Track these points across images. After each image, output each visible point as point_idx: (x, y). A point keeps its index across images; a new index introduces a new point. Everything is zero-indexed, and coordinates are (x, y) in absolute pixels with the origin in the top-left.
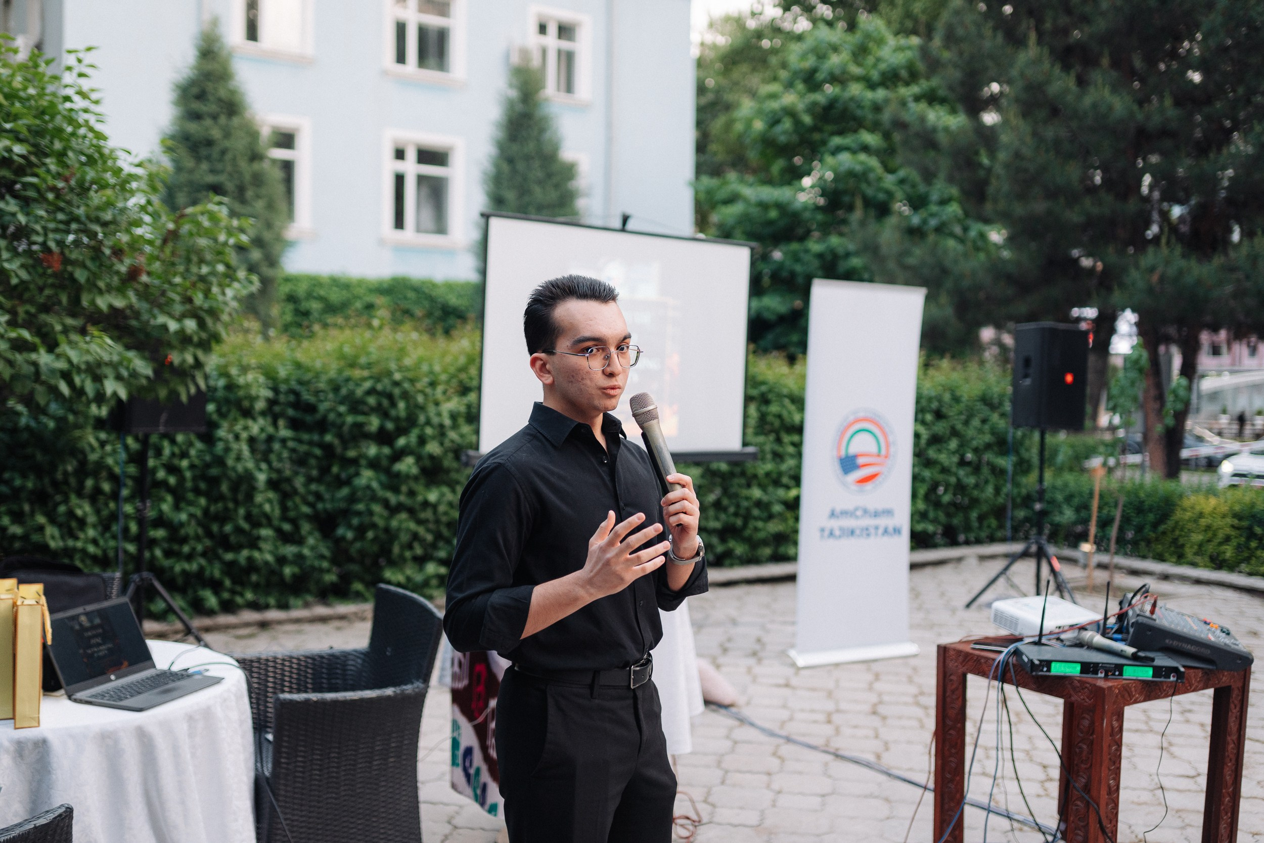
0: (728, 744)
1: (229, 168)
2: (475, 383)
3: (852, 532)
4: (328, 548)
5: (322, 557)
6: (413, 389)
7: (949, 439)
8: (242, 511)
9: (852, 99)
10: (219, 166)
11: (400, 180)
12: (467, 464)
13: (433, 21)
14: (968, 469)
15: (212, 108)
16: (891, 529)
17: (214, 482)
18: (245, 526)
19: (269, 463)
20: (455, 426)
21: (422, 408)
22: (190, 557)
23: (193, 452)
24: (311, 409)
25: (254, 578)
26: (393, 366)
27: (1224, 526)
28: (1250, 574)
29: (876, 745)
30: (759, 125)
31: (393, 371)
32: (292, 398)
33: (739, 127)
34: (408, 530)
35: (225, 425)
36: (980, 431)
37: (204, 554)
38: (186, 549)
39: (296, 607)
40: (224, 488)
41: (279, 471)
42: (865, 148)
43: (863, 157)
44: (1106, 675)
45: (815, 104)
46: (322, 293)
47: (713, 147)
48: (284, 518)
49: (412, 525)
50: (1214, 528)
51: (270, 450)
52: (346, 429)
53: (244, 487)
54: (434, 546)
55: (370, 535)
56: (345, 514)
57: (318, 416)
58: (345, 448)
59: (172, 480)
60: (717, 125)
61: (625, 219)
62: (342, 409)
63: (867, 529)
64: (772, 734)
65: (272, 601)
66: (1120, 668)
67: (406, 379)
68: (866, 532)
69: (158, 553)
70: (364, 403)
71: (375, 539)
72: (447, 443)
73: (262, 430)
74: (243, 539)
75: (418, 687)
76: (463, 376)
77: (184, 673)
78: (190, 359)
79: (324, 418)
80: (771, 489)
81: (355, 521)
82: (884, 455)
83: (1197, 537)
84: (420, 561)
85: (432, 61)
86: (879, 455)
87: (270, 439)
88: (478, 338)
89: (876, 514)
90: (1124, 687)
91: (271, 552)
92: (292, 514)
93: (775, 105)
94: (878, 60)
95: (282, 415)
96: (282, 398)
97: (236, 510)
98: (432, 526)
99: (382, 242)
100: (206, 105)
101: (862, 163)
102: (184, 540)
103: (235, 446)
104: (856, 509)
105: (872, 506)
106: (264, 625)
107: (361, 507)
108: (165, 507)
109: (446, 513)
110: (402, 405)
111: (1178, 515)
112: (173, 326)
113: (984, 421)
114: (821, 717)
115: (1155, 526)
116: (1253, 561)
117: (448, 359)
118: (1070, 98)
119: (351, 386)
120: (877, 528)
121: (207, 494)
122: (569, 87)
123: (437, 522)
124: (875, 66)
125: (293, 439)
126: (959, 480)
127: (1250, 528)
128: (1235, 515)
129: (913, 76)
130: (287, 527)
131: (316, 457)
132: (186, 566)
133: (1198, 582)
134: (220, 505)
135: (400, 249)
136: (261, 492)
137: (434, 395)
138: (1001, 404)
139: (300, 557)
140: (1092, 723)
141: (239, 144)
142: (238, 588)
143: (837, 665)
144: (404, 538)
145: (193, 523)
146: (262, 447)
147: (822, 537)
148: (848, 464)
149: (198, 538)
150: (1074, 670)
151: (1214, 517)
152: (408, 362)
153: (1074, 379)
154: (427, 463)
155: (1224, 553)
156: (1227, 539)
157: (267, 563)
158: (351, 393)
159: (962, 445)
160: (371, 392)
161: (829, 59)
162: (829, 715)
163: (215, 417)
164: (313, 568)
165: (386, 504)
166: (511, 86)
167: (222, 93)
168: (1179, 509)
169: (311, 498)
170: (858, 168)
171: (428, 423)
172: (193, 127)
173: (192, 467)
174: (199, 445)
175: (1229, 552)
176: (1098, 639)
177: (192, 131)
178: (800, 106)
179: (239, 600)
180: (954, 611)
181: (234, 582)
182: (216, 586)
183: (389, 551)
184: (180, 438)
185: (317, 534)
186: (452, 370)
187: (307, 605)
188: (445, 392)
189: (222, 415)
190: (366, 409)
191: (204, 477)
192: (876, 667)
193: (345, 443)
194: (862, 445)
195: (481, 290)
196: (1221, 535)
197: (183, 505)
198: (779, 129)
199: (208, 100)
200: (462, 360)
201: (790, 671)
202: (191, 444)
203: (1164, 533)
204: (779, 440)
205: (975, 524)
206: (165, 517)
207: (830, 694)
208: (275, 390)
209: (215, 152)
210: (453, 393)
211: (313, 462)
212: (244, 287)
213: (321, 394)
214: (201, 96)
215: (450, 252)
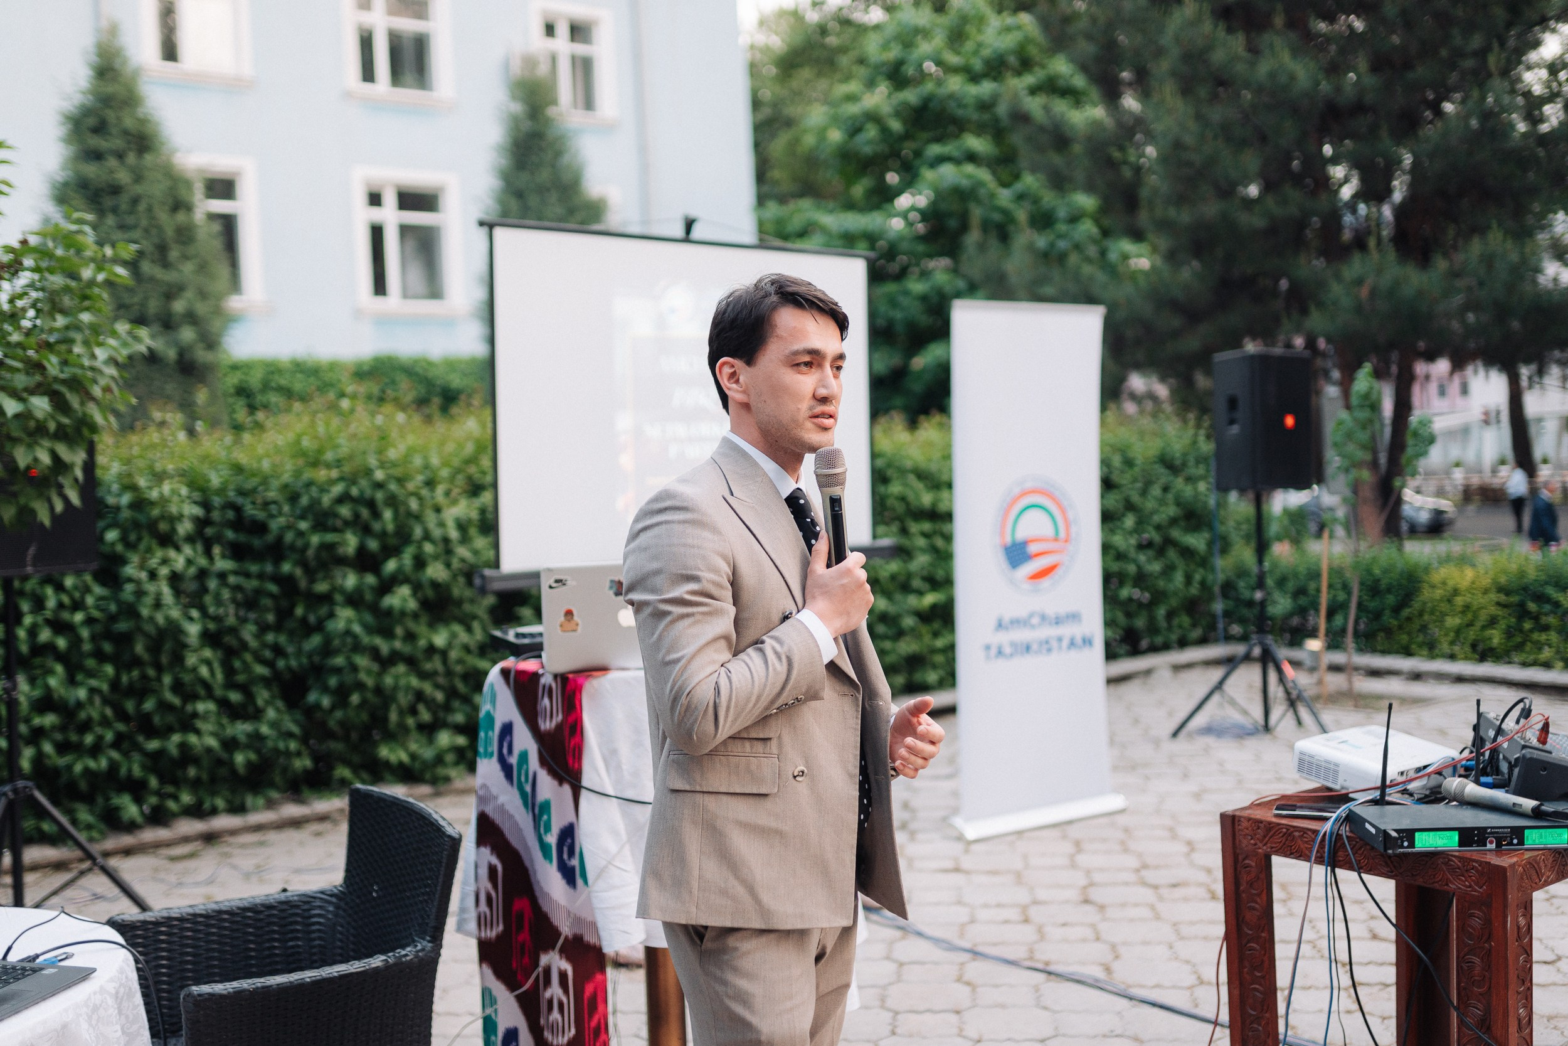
0: (891, 967)
1: (144, 222)
2: (489, 479)
3: (1028, 648)
4: (296, 722)
5: (290, 735)
6: (403, 491)
7: (1123, 515)
8: (167, 680)
9: (951, 96)
10: (130, 220)
11: (377, 233)
12: (483, 591)
13: (408, 25)
14: (1151, 553)
15: (118, 143)
16: (1079, 640)
17: (124, 640)
18: (176, 701)
19: (203, 609)
20: (465, 539)
21: (418, 517)
22: (95, 750)
23: (90, 600)
24: (260, 528)
25: (192, 772)
26: (373, 461)
27: (1488, 604)
28: (1525, 665)
29: (1099, 951)
30: (836, 136)
31: (372, 467)
32: (231, 514)
33: (809, 140)
34: (408, 688)
35: (135, 558)
36: (1162, 502)
37: (116, 744)
38: (89, 739)
39: (255, 809)
40: (139, 648)
41: (217, 619)
42: (972, 157)
43: (970, 168)
44: (1499, 845)
45: (905, 104)
46: (283, 382)
47: (776, 174)
48: (230, 684)
49: (414, 682)
50: (1474, 608)
51: (205, 590)
52: (310, 553)
53: (168, 646)
54: (447, 707)
55: (355, 699)
56: (317, 671)
57: (270, 538)
58: (312, 581)
59: (62, 643)
60: (778, 146)
61: (689, 224)
62: (303, 525)
63: (1047, 642)
64: (952, 948)
65: (220, 803)
66: (1518, 833)
67: (390, 477)
68: (1046, 646)
69: (48, 748)
70: (336, 515)
71: (364, 703)
72: (456, 564)
73: (189, 562)
74: (171, 719)
75: (423, 950)
76: (472, 470)
77: (28, 965)
78: (45, 459)
79: (280, 539)
80: (898, 597)
81: (333, 682)
82: (1062, 538)
83: (1452, 622)
84: (429, 730)
85: (409, 77)
86: (1056, 539)
87: (202, 574)
88: (489, 419)
89: (1058, 621)
90: (1530, 863)
91: (214, 734)
92: (241, 678)
93: (853, 109)
94: (980, 45)
95: (218, 539)
96: (216, 515)
97: (159, 679)
98: (441, 680)
99: (358, 314)
100: (106, 140)
101: (969, 177)
102: (86, 727)
103: (151, 588)
104: (1031, 615)
105: (1051, 611)
106: (210, 838)
107: (339, 661)
108: (53, 682)
109: (460, 661)
110: (388, 514)
111: (1426, 594)
112: (12, 407)
113: (1166, 489)
114: (1013, 914)
115: (1397, 610)
116: (1528, 646)
117: (450, 447)
118: (1240, 68)
119: (314, 491)
120: (1060, 639)
121: (114, 659)
122: (589, 102)
123: (449, 673)
124: (976, 53)
125: (236, 573)
126: (1139, 567)
127: (1522, 605)
128: (1501, 589)
129: (1026, 64)
130: (235, 697)
131: (271, 595)
132: (92, 764)
133: (1460, 679)
134: (135, 673)
135: (383, 321)
136: (195, 651)
137: (433, 498)
138: (1184, 464)
139: (256, 738)
140: (1488, 922)
141: (155, 189)
142: (170, 789)
143: (1020, 833)
144: (404, 699)
145: (97, 700)
146: (191, 586)
147: (988, 657)
148: (1016, 554)
149: (105, 722)
150: (1449, 841)
151: (1473, 594)
152: (392, 454)
153: (1297, 422)
154: (430, 593)
155: (1490, 639)
156: (1492, 622)
157: (209, 750)
158: (315, 503)
159: (1141, 523)
160: (341, 499)
161: (917, 47)
162: (1024, 909)
163: (119, 548)
164: (276, 751)
165: (375, 654)
166: (514, 98)
167: (128, 123)
168: (1425, 585)
169: (268, 654)
170: (965, 183)
171: (427, 537)
172: (91, 170)
173: (90, 621)
174: (98, 590)
175: (1496, 637)
176: (1472, 789)
177: (92, 176)
178: (886, 109)
179: (172, 805)
180: (1156, 743)
181: (162, 780)
182: (137, 789)
183: (385, 719)
184: (69, 582)
185: (280, 704)
186: (456, 462)
187: (271, 805)
188: (447, 494)
189: (131, 546)
190: (339, 523)
191: (108, 635)
192: (1074, 832)
193: (311, 574)
194: (1033, 526)
195: (490, 364)
196: (1483, 617)
197: (80, 677)
198: (861, 138)
199: (110, 134)
200: (469, 449)
201: (959, 847)
202: (87, 590)
203: (1409, 619)
204: (904, 531)
205: (1163, 624)
206: (56, 696)
207: (1019, 878)
208: (206, 505)
209: (124, 201)
210: (460, 494)
211: (267, 602)
212: (125, 344)
213: (273, 507)
214: (100, 129)
215: (448, 322)
